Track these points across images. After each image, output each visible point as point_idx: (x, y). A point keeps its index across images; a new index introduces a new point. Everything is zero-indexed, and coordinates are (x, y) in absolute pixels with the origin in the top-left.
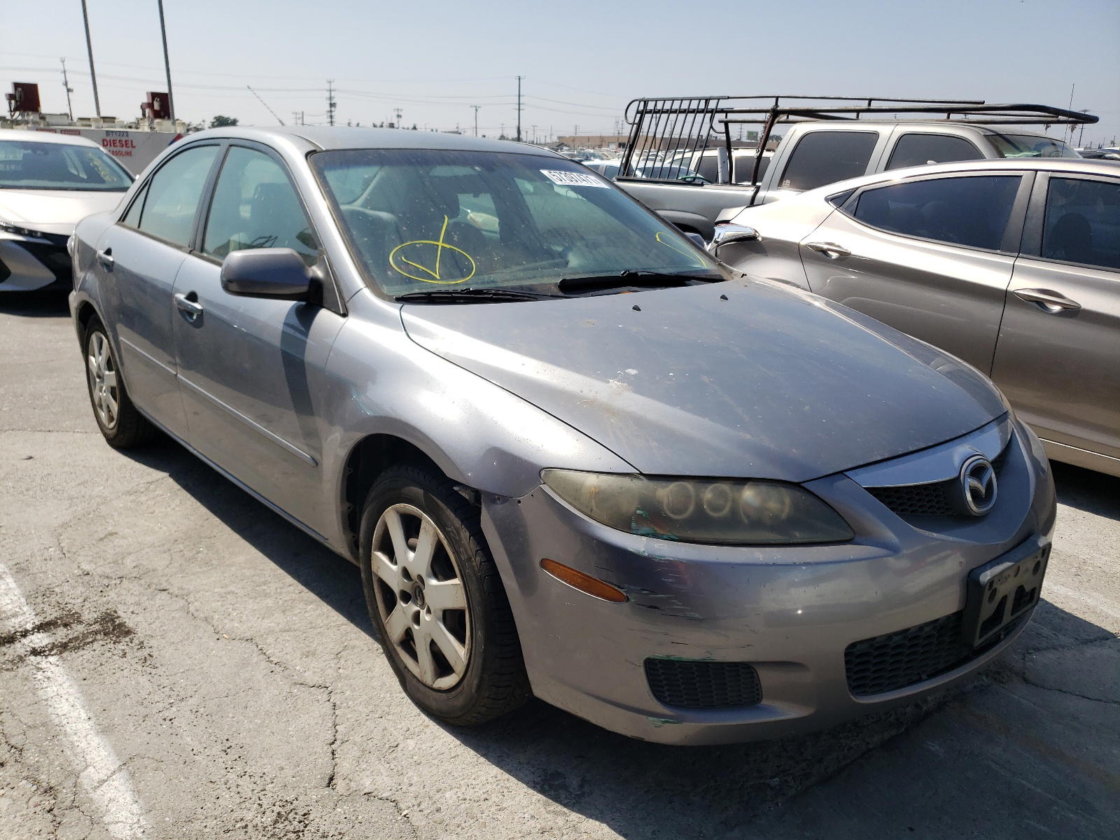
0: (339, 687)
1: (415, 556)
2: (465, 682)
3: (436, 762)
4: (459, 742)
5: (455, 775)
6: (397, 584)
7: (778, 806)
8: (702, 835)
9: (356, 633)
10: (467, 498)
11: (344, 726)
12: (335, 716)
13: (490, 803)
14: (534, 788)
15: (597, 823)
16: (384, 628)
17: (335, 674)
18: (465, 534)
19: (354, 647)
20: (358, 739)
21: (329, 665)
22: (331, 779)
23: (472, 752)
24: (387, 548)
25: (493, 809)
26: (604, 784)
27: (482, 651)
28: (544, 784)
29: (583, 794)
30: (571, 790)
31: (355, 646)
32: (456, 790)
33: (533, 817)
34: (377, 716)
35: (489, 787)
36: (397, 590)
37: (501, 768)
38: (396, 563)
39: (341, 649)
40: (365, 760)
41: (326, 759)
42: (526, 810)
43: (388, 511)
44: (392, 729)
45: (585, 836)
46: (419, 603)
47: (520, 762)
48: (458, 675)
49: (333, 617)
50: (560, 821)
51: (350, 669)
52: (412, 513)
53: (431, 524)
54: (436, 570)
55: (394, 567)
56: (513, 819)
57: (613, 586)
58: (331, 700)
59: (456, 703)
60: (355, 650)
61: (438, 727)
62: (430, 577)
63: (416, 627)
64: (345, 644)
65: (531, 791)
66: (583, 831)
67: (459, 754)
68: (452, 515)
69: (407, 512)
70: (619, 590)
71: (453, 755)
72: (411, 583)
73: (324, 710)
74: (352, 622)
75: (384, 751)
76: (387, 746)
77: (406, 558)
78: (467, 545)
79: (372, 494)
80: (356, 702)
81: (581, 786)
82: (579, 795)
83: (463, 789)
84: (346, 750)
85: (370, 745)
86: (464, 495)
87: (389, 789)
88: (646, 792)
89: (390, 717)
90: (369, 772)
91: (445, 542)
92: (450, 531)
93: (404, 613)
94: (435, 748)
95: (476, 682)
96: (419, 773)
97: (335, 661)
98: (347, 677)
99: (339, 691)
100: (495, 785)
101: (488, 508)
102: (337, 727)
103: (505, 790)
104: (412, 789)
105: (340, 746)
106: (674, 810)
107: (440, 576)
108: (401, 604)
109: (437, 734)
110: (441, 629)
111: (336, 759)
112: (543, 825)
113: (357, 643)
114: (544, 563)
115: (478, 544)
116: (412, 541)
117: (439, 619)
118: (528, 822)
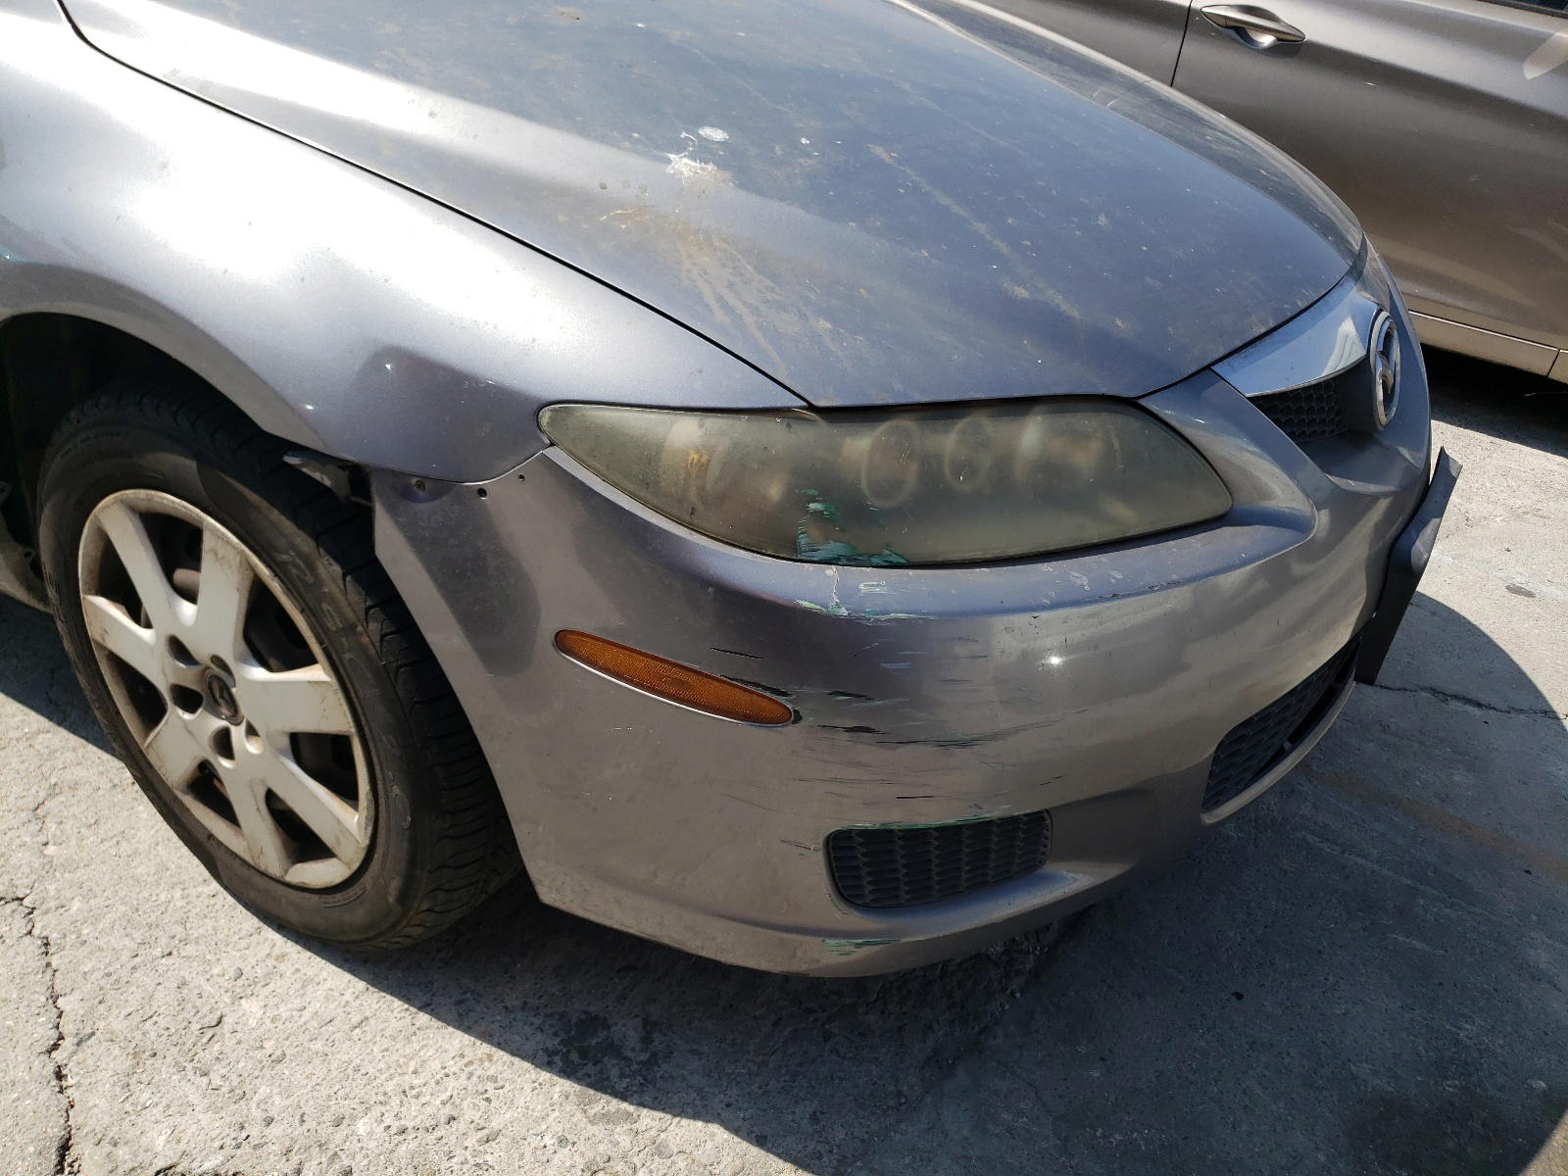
0: (52, 893)
1: (198, 611)
2: (367, 879)
3: (318, 1046)
4: (362, 985)
5: (371, 1071)
6: (161, 673)
7: (1015, 997)
8: (903, 1100)
9: (74, 750)
10: (327, 482)
11: (77, 995)
12: (49, 972)
13: (461, 1126)
14: (548, 1065)
15: (700, 1124)
16: (145, 757)
17: (37, 862)
18: (329, 570)
19: (74, 787)
20: (118, 1025)
21: (18, 842)
22: (65, 1147)
23: (397, 1004)
24: (120, 588)
25: (471, 1142)
26: (690, 1023)
27: (406, 825)
28: (569, 1051)
29: (653, 1061)
30: (630, 1054)
31: (76, 784)
32: (379, 1109)
33: (562, 1141)
34: (158, 952)
35: (451, 1085)
36: (162, 685)
37: (468, 1030)
38: (148, 625)
39: (43, 794)
40: (144, 1078)
41: (43, 1096)
42: (544, 1127)
43: (106, 507)
44: (202, 980)
45: (681, 1163)
46: (225, 711)
47: (506, 1008)
48: (348, 865)
49: (14, 716)
50: (622, 1136)
51: (73, 842)
52: (172, 512)
53: (228, 542)
54: (259, 645)
55: (145, 634)
56: (522, 1156)
57: (760, 691)
58: (36, 932)
59: (347, 917)
60: (80, 793)
61: (309, 954)
62: (245, 661)
63: (225, 763)
64: (53, 781)
65: (545, 1076)
66: (676, 1150)
67: (368, 1014)
68: (287, 526)
69: (159, 509)
70: (774, 697)
71: (356, 1019)
72: (194, 670)
73: (21, 959)
74: (59, 724)
75: (189, 1045)
76: (195, 1027)
77: (175, 616)
78: (339, 595)
79: (54, 466)
80: (100, 926)
81: (647, 1039)
82: (648, 1061)
83: (395, 1102)
84: (90, 1061)
85: (153, 1035)
86: (317, 476)
87: (217, 1144)
88: (775, 1024)
89: (190, 950)
90: (160, 1108)
91: (276, 587)
92: (286, 563)
93: (190, 733)
94: (310, 1010)
95: (395, 885)
96: (284, 1084)
97: (34, 827)
98: (70, 866)
99: (52, 904)
100: (464, 1076)
101: (391, 510)
102: (60, 1002)
103: (490, 1086)
104: (275, 1130)
105: (75, 1053)
106: (838, 1054)
107: (272, 662)
108: (176, 715)
109: (310, 973)
110: (292, 774)
111: (69, 1092)
112: (590, 1155)
113: (82, 773)
114: (564, 641)
115: (368, 594)
116: (182, 575)
117: (282, 752)
118: (556, 1157)
